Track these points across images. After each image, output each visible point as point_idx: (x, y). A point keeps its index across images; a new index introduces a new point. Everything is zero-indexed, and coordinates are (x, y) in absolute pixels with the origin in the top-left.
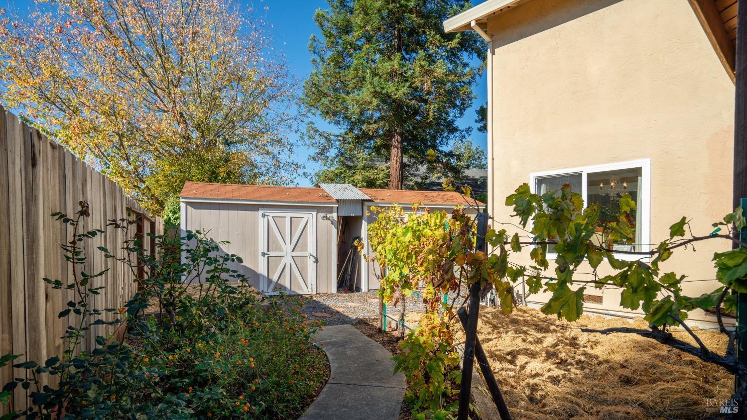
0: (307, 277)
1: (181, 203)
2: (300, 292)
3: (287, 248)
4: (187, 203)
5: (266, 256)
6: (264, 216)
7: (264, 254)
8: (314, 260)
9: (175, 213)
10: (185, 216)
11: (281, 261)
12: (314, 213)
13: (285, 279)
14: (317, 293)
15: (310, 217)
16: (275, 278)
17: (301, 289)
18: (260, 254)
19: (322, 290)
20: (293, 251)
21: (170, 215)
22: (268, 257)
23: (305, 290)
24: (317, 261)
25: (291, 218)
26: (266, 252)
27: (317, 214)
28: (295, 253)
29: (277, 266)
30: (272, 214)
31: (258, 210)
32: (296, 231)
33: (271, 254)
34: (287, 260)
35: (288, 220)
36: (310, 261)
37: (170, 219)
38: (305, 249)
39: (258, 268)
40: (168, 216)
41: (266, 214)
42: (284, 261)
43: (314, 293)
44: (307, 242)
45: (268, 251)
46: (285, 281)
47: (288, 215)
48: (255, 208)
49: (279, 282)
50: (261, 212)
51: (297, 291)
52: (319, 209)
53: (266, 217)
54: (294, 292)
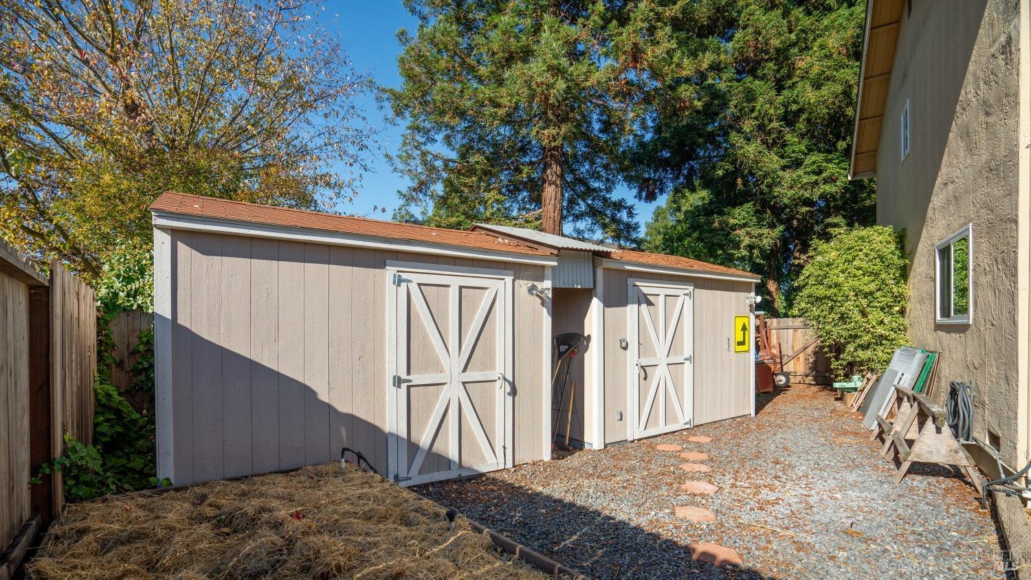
0: (493, 431)
1: (156, 233)
2: (483, 469)
3: (452, 363)
4: (176, 234)
5: (404, 386)
6: (399, 281)
7: (398, 382)
8: (508, 389)
9: (128, 280)
10: (168, 273)
11: (437, 396)
12: (509, 279)
13: (447, 440)
14: (514, 466)
15: (500, 286)
16: (424, 440)
17: (483, 459)
18: (389, 382)
19: (524, 457)
20: (465, 370)
21: (117, 285)
22: (409, 387)
23: (489, 461)
24: (514, 392)
25: (461, 288)
26: (404, 376)
27: (514, 281)
28: (471, 375)
29: (429, 407)
30: (417, 276)
31: (382, 266)
32: (470, 322)
33: (416, 378)
34: (453, 392)
35: (453, 293)
36: (500, 392)
37: (116, 295)
38: (489, 364)
39: (383, 419)
40: (110, 287)
41: (404, 276)
42: (445, 394)
43: (509, 465)
44: (494, 348)
45: (409, 373)
46: (447, 446)
47: (455, 280)
48: (376, 259)
49: (435, 449)
50: (390, 271)
51: (475, 468)
52: (518, 270)
53: (404, 285)
54: (469, 469)
